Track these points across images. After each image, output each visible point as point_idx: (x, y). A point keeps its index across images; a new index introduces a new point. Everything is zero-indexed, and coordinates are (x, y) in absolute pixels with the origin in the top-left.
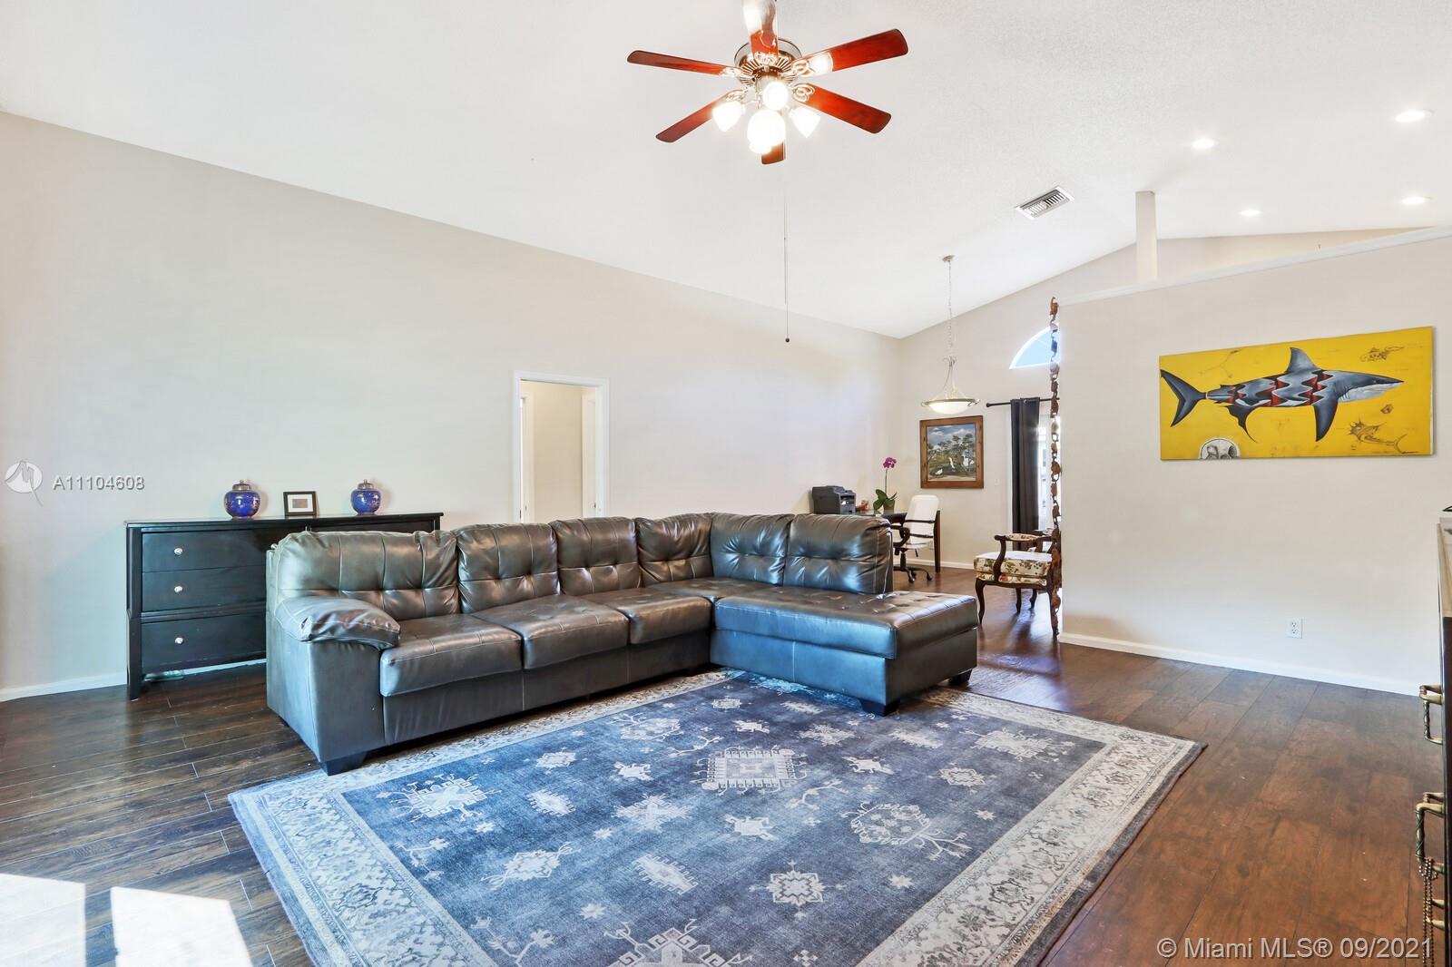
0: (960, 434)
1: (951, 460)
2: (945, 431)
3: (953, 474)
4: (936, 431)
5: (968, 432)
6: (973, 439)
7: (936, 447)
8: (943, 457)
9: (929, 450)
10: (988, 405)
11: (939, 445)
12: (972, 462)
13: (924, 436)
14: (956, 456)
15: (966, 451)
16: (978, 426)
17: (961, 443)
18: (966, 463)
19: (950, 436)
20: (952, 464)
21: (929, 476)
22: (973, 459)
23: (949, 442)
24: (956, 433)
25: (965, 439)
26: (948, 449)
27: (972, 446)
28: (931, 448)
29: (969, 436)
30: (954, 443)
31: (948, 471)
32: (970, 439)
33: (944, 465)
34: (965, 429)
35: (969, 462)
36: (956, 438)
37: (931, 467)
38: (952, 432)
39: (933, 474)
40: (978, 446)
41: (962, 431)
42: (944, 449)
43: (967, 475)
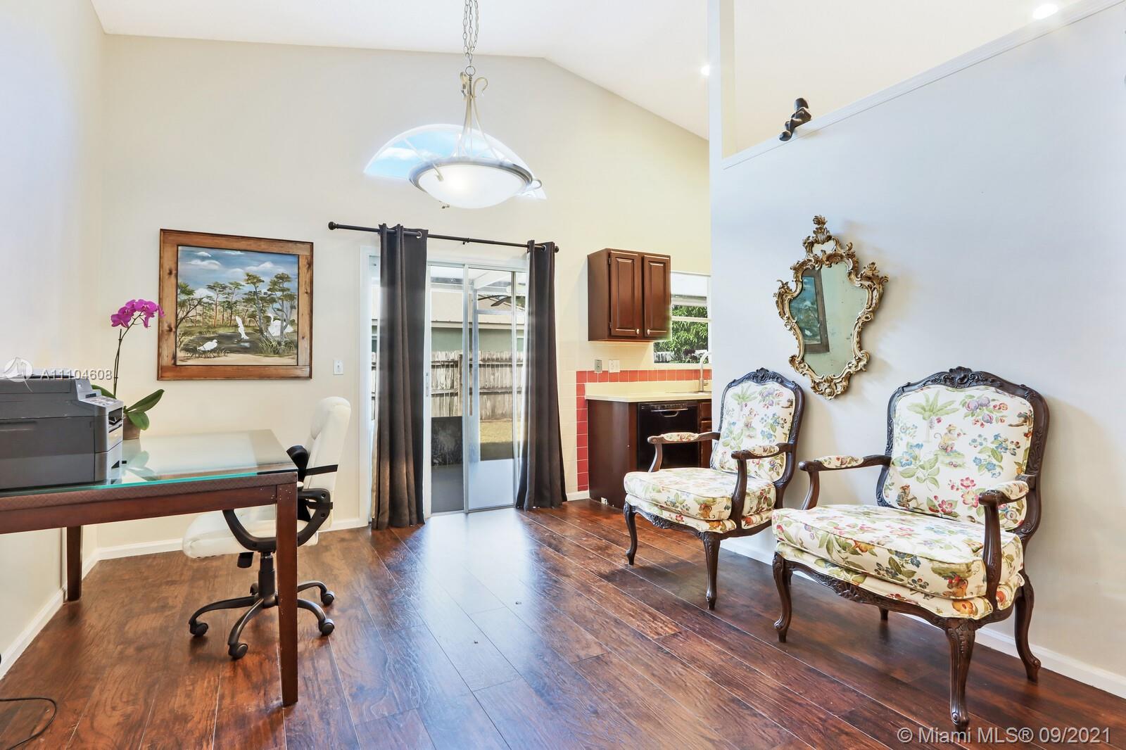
0: (265, 274)
1: (239, 321)
2: (228, 263)
3: (245, 350)
4: (203, 258)
5: (281, 270)
6: (291, 286)
7: (201, 293)
8: (219, 315)
9: (182, 297)
10: (332, 226)
11: (210, 287)
12: (290, 329)
13: (169, 264)
14: (253, 316)
15: (277, 305)
16: (303, 262)
17: (263, 289)
18: (274, 330)
19: (238, 274)
20: (241, 330)
21: (180, 354)
22: (292, 322)
23: (237, 285)
24: (253, 269)
25: (274, 283)
26: (233, 299)
27: (291, 297)
28: (190, 293)
29: (283, 278)
30: (251, 288)
31: (229, 343)
32: (286, 285)
33: (222, 331)
34: (274, 262)
35: (283, 328)
36: (253, 279)
37: (185, 334)
38: (242, 265)
39: (191, 350)
40: (304, 299)
41: (267, 268)
42: (221, 298)
43: (276, 352)
